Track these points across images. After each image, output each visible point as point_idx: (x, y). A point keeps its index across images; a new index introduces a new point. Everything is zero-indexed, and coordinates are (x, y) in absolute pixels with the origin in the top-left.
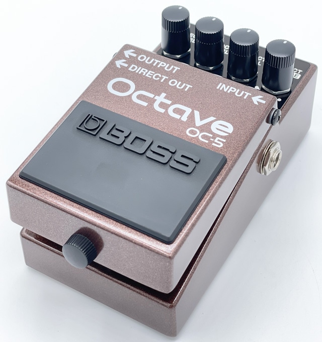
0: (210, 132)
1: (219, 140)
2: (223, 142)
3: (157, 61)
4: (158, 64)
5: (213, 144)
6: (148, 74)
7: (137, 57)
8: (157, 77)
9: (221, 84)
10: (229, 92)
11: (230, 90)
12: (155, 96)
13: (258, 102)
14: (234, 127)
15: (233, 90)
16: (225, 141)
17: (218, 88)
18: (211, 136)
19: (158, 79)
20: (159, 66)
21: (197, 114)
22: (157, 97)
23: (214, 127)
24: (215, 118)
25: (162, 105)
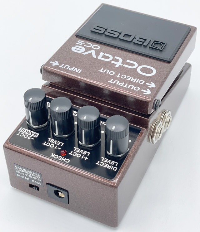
0: (85, 47)
1: (80, 43)
2: (78, 43)
3: (125, 86)
4: (124, 85)
5: (83, 42)
6: (129, 78)
7: (141, 90)
8: (124, 77)
9: (79, 72)
10: (74, 68)
11: (73, 69)
12: (123, 65)
13: (55, 62)
14: (71, 49)
15: (71, 69)
16: (77, 43)
17: (81, 70)
18: (85, 46)
19: (122, 75)
20: (124, 83)
21: (94, 56)
22: (121, 65)
23: (84, 49)
24: (83, 54)
25: (118, 61)
